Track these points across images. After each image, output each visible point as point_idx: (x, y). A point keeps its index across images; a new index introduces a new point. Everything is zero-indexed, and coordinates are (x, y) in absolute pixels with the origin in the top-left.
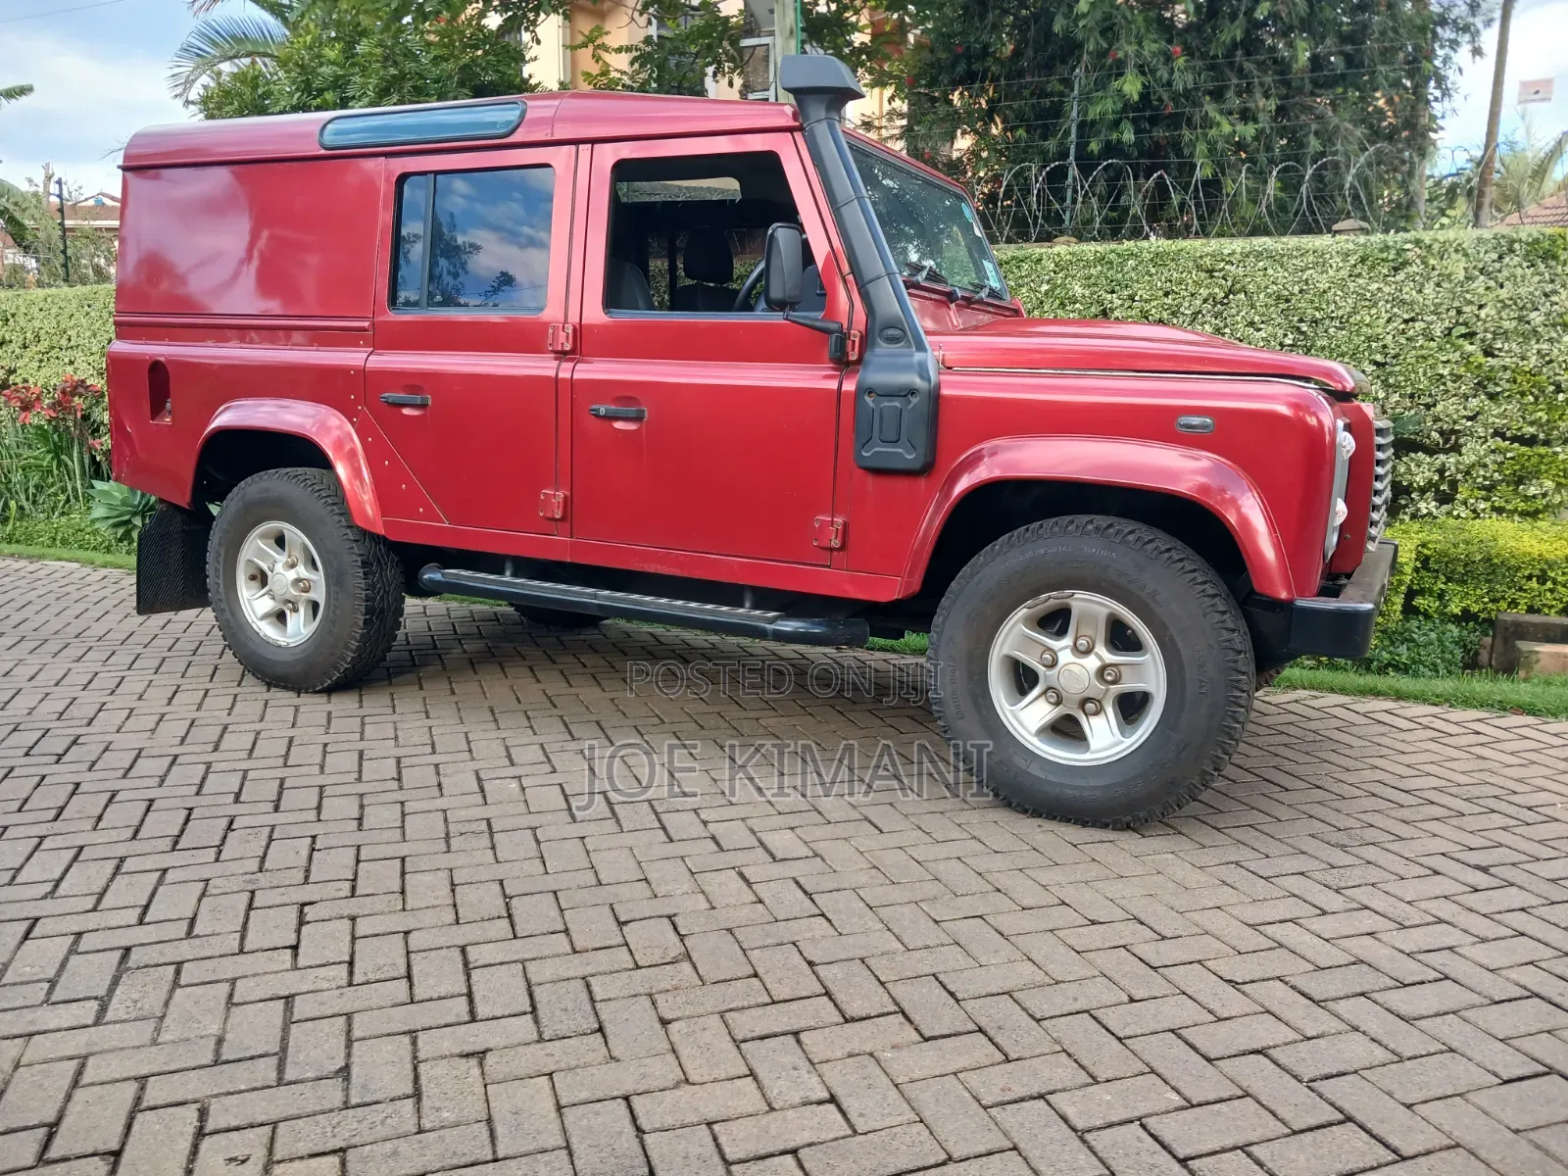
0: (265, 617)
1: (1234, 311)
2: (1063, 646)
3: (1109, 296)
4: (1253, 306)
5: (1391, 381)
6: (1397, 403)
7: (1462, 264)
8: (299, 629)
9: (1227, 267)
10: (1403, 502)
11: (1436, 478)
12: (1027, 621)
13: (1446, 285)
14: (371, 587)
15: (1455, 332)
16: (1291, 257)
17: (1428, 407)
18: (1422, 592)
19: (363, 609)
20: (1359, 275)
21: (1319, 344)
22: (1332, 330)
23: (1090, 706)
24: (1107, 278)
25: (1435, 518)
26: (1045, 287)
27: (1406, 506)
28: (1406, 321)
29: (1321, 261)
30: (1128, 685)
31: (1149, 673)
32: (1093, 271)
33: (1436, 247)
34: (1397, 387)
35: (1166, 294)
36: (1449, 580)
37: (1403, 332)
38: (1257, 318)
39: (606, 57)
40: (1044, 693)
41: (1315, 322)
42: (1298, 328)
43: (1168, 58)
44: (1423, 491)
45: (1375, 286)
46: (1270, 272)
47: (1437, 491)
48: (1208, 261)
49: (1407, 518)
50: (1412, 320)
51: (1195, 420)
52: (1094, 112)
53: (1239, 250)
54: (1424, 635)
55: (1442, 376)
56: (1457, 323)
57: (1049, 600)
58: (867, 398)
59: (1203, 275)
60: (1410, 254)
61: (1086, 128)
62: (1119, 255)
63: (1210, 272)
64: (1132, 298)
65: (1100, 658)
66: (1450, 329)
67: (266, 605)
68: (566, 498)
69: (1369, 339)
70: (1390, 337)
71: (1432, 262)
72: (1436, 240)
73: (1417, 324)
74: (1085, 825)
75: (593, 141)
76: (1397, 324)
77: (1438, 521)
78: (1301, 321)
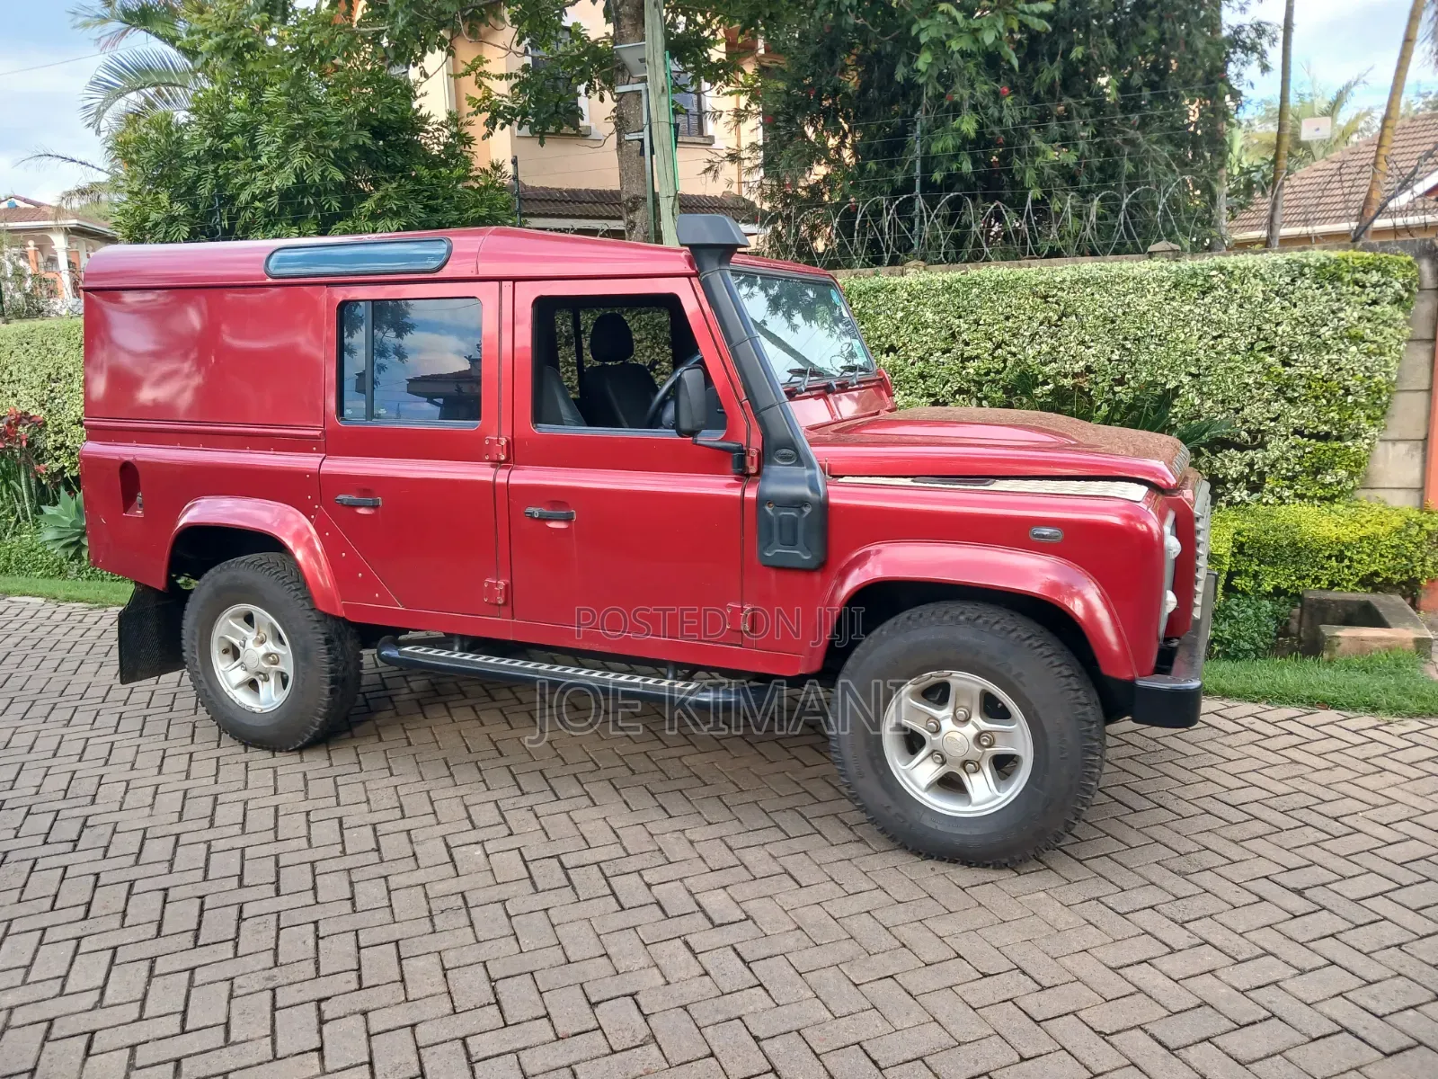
0: (239, 685)
1: (1067, 332)
2: (944, 714)
3: (957, 321)
4: (1083, 327)
5: (1205, 389)
6: (1211, 408)
7: (1260, 288)
8: (270, 698)
9: (1060, 293)
10: (1220, 491)
11: (1247, 470)
12: (913, 695)
13: (1247, 306)
14: (335, 660)
15: (1257, 347)
16: (1114, 283)
17: (1237, 411)
18: (1239, 573)
19: (328, 680)
20: (1173, 299)
21: (1142, 358)
22: (1152, 347)
23: (970, 766)
24: (954, 305)
25: (1248, 505)
26: (900, 314)
27: (1223, 494)
28: (1215, 338)
29: (1140, 287)
30: (1000, 749)
31: (1017, 738)
32: (942, 299)
33: (1237, 272)
34: (1210, 394)
35: (1007, 318)
36: (1261, 562)
37: (1213, 347)
38: (1087, 338)
39: (487, 82)
40: (931, 754)
41: (1137, 340)
42: (1123, 346)
43: (997, 96)
44: (1236, 481)
45: (1188, 308)
46: (1097, 296)
47: (1248, 482)
48: (1042, 288)
49: (1224, 505)
50: (1220, 336)
51: (1046, 531)
52: (936, 148)
53: (1068, 278)
54: (1243, 612)
55: (1247, 384)
56: (1259, 339)
57: (932, 677)
58: (767, 508)
59: (1039, 300)
60: (1215, 280)
61: (929, 163)
62: (964, 284)
63: (1045, 297)
64: (977, 322)
65: (976, 725)
66: (1252, 344)
67: (239, 675)
68: (506, 586)
69: (1184, 354)
70: (1202, 352)
71: (1234, 286)
72: (1237, 267)
73: (1224, 340)
74: (969, 865)
75: (515, 280)
76: (1207, 340)
77: (1250, 508)
78: (1125, 339)
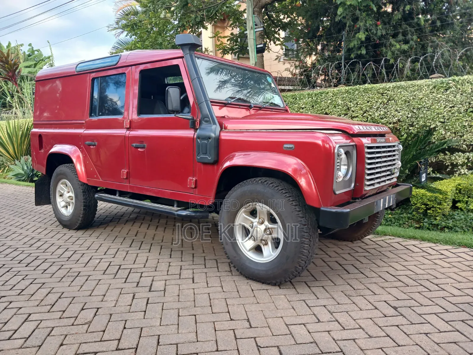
0: (63, 207)
1: (390, 107)
2: (255, 220)
3: (350, 103)
4: (397, 105)
5: (447, 128)
6: (450, 135)
7: (470, 87)
8: (70, 211)
9: (388, 92)
10: (455, 170)
11: (466, 161)
12: (245, 212)
13: (464, 94)
14: (86, 199)
15: (469, 111)
16: (409, 88)
17: (461, 136)
18: (459, 201)
20: (434, 92)
21: (420, 116)
22: (424, 112)
23: (264, 242)
24: (349, 98)
25: (467, 175)
26: (329, 101)
27: (457, 171)
28: (451, 107)
29: (420, 88)
32: (344, 96)
33: (460, 81)
34: (449, 130)
35: (368, 102)
36: (469, 197)
37: (450, 111)
38: (398, 109)
41: (419, 109)
42: (413, 111)
43: (377, 25)
44: (462, 166)
45: (439, 96)
46: (402, 93)
47: (467, 166)
48: (381, 91)
49: (457, 175)
50: (453, 107)
52: (352, 45)
53: (392, 86)
54: (460, 216)
55: (465, 126)
56: (469, 107)
58: (198, 140)
59: (380, 95)
60: (451, 85)
61: (349, 51)
62: (353, 90)
63: (382, 94)
64: (357, 103)
65: (266, 225)
66: (467, 110)
67: (63, 204)
68: (127, 172)
69: (438, 114)
70: (446, 113)
71: (459, 87)
72: (460, 79)
73: (455, 108)
75: (135, 65)
76: (448, 109)
77: (468, 176)
78: (414, 109)
